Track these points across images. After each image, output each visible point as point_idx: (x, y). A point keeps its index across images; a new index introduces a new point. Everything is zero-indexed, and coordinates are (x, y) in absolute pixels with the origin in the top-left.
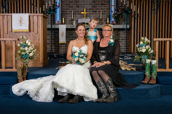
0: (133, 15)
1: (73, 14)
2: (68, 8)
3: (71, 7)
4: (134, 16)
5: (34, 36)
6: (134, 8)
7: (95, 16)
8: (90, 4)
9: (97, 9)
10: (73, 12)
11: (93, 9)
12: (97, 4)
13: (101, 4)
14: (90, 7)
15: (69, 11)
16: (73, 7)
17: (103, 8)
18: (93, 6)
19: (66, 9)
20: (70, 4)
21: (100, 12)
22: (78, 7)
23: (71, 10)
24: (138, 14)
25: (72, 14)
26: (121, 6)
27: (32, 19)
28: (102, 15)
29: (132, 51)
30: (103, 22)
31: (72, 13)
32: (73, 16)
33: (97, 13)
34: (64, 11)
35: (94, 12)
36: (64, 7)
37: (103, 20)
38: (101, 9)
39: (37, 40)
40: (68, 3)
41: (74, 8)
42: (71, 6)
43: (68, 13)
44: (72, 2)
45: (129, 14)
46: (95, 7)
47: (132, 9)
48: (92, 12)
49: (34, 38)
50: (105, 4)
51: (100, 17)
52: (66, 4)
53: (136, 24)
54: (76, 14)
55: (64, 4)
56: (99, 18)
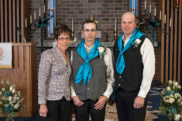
0: (163, 28)
1: (74, 24)
2: (66, 14)
3: (70, 13)
4: (165, 30)
5: (19, 74)
6: (164, 18)
7: (107, 26)
8: (99, 9)
9: (110, 16)
10: (74, 21)
11: (104, 16)
12: (109, 9)
13: (116, 9)
14: (99, 13)
15: (68, 20)
16: (73, 13)
17: (119, 14)
18: (104, 12)
19: (64, 16)
20: (69, 9)
21: (115, 20)
22: (81, 13)
23: (70, 18)
24: (170, 28)
25: (71, 24)
26: (146, 15)
27: (16, 50)
28: (117, 24)
29: (162, 81)
30: (119, 35)
31: (71, 22)
32: (74, 26)
33: (110, 21)
34: (60, 19)
35: (105, 19)
36: (60, 12)
37: (119, 32)
38: (116, 16)
39: (24, 79)
40: (66, 7)
41: (75, 14)
42: (71, 11)
43: (66, 21)
44: (72, 6)
45: (157, 26)
46: (106, 12)
47: (161, 21)
48: (103, 20)
49: (19, 76)
50: (121, 9)
51: (114, 27)
52: (64, 9)
53: (167, 40)
54: (77, 23)
55: (61, 9)
56: (113, 30)
